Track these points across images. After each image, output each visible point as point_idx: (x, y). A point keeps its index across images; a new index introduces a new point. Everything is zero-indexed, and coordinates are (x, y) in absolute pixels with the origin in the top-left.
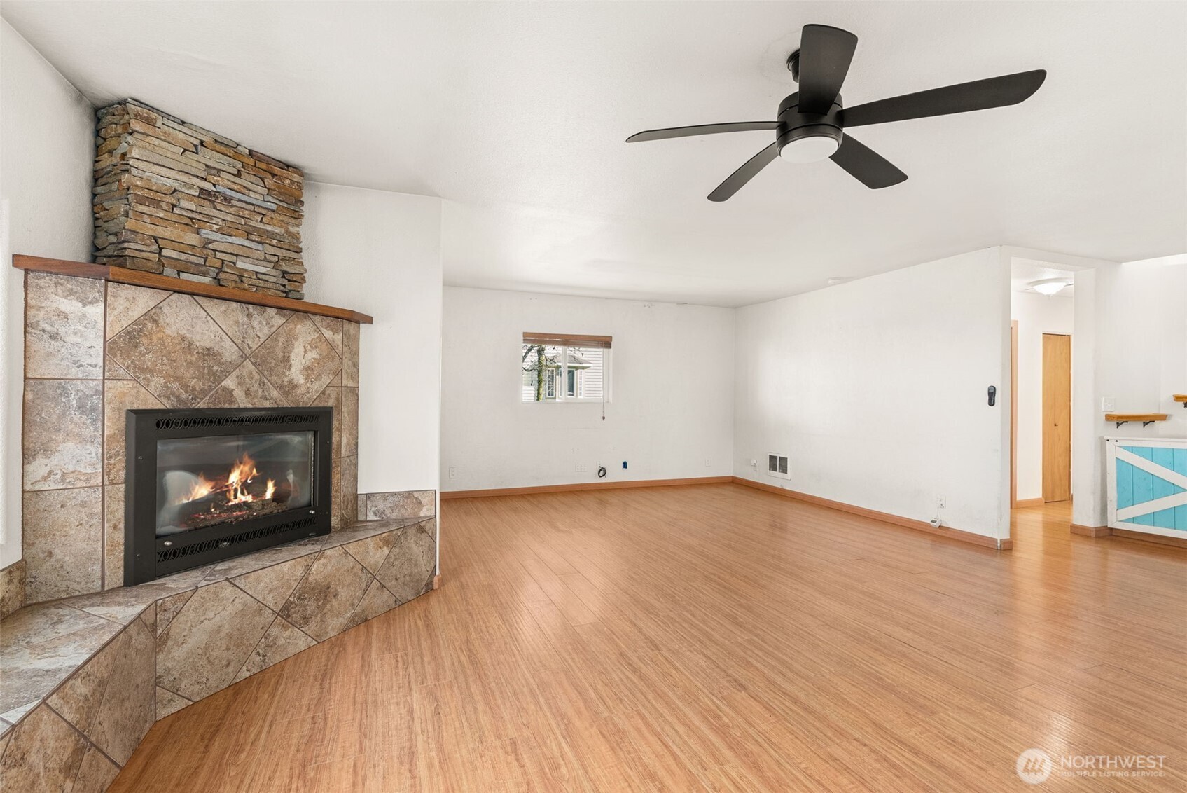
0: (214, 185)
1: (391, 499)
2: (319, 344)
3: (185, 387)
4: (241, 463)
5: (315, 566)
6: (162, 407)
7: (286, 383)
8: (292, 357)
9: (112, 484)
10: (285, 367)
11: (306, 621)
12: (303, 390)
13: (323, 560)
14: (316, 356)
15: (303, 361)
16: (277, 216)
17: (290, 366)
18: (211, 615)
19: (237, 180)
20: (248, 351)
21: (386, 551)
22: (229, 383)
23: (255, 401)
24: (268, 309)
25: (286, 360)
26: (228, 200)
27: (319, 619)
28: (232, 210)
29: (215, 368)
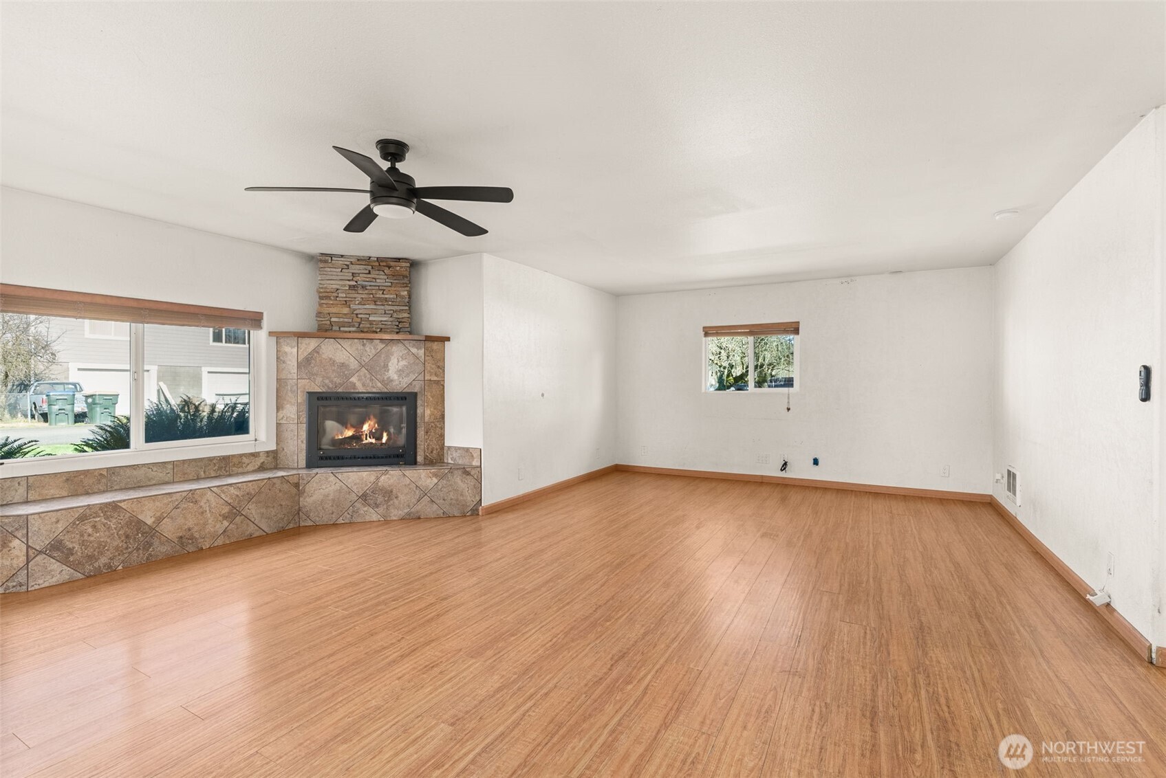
0: (356, 282)
1: (459, 451)
2: (407, 357)
3: (331, 381)
4: (369, 419)
5: (383, 478)
6: (321, 391)
7: (385, 379)
8: (390, 364)
9: (301, 423)
10: (385, 371)
11: (377, 506)
12: (397, 383)
13: (387, 476)
14: (406, 364)
15: (397, 367)
16: (393, 288)
17: (389, 370)
18: (324, 487)
19: (369, 276)
20: (363, 363)
21: (435, 480)
22: (354, 379)
23: (368, 388)
24: (375, 341)
25: (386, 367)
26: (364, 287)
27: (385, 506)
28: (366, 292)
29: (346, 372)
